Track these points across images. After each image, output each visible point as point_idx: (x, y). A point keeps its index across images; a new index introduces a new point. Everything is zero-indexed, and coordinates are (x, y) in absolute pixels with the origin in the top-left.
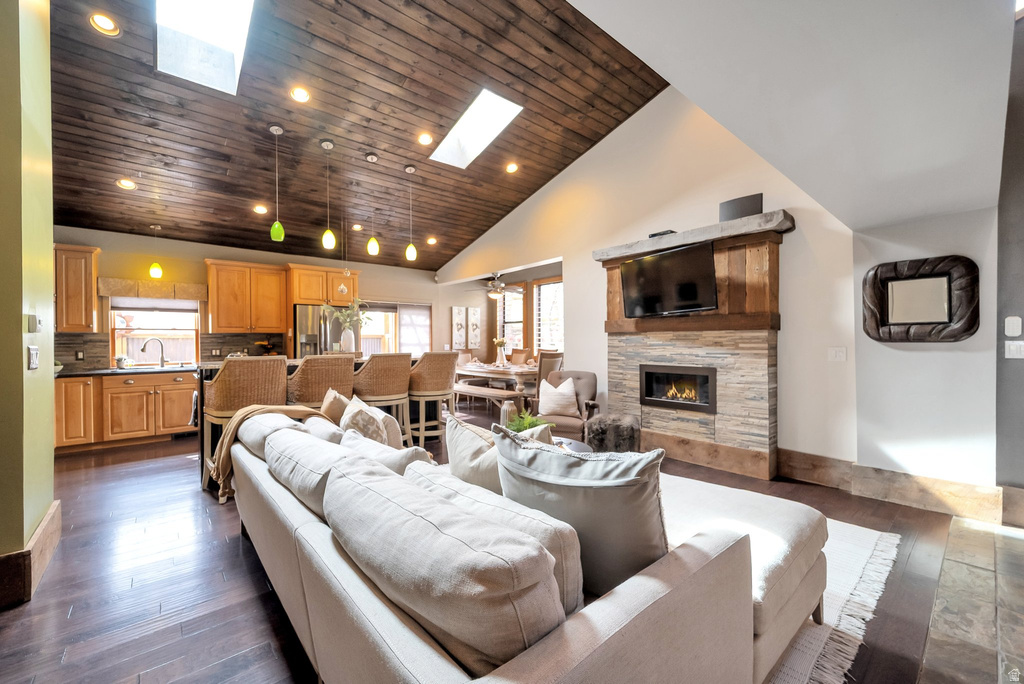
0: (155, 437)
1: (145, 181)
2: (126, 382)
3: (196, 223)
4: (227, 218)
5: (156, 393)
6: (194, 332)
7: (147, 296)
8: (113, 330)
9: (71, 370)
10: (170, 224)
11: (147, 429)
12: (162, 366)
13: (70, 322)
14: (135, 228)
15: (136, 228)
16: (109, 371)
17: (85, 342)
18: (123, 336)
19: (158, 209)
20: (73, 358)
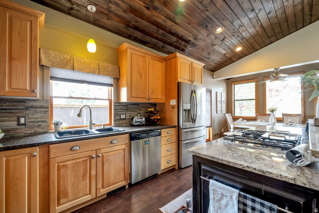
5: (97, 156)
6: (109, 101)
7: (81, 70)
13: (14, 86)
17: (27, 108)
20: (15, 123)
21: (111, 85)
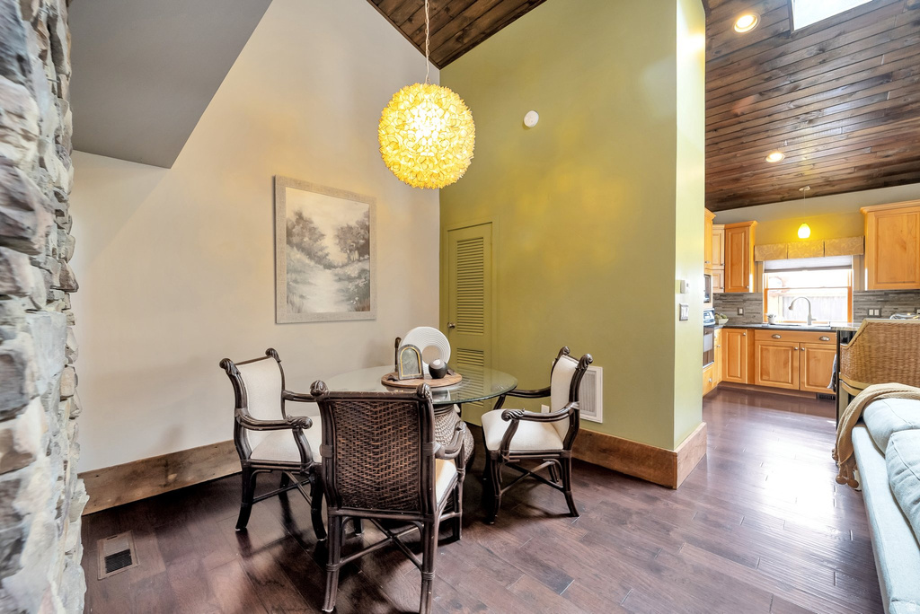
0: (799, 391)
1: (791, 148)
2: (773, 337)
3: (849, 171)
4: (890, 152)
5: (801, 350)
6: (846, 290)
7: (796, 257)
8: (766, 290)
9: (734, 323)
10: (820, 181)
11: (792, 383)
12: (810, 324)
13: (734, 285)
14: (786, 195)
15: (789, 195)
16: (760, 326)
17: (744, 301)
18: (779, 295)
19: (806, 170)
20: (736, 313)
21: (849, 267)
